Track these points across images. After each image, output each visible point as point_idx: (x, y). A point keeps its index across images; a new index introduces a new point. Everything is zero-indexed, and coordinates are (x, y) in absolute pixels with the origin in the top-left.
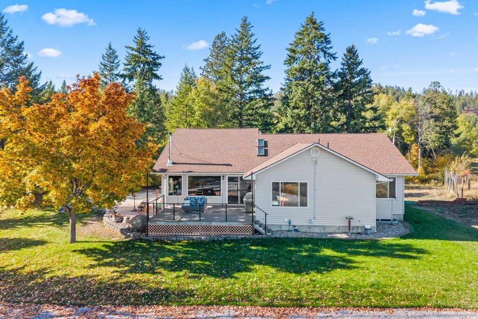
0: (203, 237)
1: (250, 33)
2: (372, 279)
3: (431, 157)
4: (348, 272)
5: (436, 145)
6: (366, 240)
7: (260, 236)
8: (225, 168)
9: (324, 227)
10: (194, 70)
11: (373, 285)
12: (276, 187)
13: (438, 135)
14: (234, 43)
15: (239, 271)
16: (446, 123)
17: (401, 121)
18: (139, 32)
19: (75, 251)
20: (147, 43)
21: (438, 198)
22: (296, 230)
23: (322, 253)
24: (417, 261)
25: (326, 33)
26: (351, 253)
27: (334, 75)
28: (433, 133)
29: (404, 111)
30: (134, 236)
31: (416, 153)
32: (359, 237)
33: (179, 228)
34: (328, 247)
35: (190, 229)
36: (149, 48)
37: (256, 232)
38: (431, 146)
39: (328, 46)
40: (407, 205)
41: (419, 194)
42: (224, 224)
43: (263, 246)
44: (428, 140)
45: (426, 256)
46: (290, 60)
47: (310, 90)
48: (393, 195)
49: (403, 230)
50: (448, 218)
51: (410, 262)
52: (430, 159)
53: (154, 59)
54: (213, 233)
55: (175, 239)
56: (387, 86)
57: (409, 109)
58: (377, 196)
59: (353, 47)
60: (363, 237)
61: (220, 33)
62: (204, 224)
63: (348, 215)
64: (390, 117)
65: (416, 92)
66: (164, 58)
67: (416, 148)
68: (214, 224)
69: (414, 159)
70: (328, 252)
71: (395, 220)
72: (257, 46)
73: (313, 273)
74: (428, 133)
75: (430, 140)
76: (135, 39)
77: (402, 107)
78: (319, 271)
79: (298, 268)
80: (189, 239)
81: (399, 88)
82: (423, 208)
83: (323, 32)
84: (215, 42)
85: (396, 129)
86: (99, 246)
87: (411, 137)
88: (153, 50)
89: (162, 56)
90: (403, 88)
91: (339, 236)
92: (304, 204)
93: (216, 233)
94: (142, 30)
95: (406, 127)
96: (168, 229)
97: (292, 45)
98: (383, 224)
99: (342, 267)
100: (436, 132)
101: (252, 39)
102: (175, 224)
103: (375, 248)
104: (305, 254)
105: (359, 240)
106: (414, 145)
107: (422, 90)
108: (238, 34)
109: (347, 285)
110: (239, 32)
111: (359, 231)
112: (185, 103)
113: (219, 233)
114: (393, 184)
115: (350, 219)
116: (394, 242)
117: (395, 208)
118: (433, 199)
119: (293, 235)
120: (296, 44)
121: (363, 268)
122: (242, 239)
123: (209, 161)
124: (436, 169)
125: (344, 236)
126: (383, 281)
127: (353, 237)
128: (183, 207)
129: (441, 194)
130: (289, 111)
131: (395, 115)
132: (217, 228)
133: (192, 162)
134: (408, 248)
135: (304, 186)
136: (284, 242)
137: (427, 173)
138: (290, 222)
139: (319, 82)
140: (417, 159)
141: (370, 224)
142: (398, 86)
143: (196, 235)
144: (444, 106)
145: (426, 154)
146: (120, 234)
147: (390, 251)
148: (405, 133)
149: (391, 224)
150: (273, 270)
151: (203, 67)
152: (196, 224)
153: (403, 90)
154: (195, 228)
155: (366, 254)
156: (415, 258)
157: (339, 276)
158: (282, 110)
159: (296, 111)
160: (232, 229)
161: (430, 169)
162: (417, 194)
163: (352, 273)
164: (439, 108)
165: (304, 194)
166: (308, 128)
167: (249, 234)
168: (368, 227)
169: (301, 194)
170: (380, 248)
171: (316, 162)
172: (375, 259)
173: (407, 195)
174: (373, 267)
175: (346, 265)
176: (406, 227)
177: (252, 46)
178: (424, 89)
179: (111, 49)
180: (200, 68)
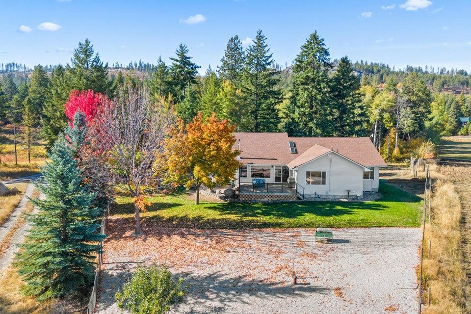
0: (270, 201)
1: (265, 44)
2: (361, 218)
3: (406, 140)
4: (350, 215)
5: (411, 129)
6: (357, 202)
7: (301, 201)
8: (273, 162)
9: (334, 196)
10: (211, 68)
11: (361, 220)
12: (308, 174)
13: (413, 121)
14: (252, 53)
15: (298, 216)
16: (421, 109)
17: (383, 111)
18: (181, 47)
19: (206, 208)
20: (187, 55)
21: (402, 177)
22: (319, 198)
23: (336, 208)
24: (382, 211)
25: (326, 47)
26: (350, 208)
27: (331, 81)
28: (409, 119)
29: (385, 102)
30: (230, 200)
31: (394, 136)
32: (353, 201)
33: (256, 196)
34: (339, 206)
35: (262, 197)
36: (189, 60)
37: (298, 198)
38: (407, 130)
39: (327, 57)
40: (381, 182)
41: (391, 174)
42: (281, 194)
43: (304, 205)
44: (404, 125)
45: (387, 209)
46: (297, 68)
47: (313, 93)
48: (372, 178)
49: (377, 197)
50: (404, 190)
51: (379, 212)
52: (405, 141)
53: (192, 68)
54: (275, 199)
55: (254, 202)
56: (372, 63)
57: (389, 101)
58: (364, 178)
59: (346, 58)
60: (356, 200)
61: (234, 36)
62: (270, 194)
63: (348, 189)
64: (374, 108)
65: (400, 70)
66: (200, 67)
67: (394, 131)
68: (275, 194)
69: (393, 140)
70: (339, 208)
71: (373, 192)
72: (269, 55)
73: (334, 216)
74: (405, 119)
75: (406, 125)
76: (177, 52)
77: (384, 99)
78: (336, 215)
79: (327, 214)
80: (262, 202)
81: (384, 65)
82: (391, 184)
83: (324, 47)
84: (229, 45)
85: (378, 117)
86: (216, 205)
87: (390, 124)
88: (192, 61)
89: (199, 66)
90: (388, 65)
91: (343, 200)
92: (324, 183)
93: (277, 199)
94: (183, 45)
95: (386, 115)
96: (249, 196)
97: (299, 56)
98: (366, 194)
99: (347, 214)
100: (412, 119)
101: (266, 49)
102: (254, 194)
103: (362, 206)
104: (327, 208)
105: (354, 202)
106: (392, 129)
107: (406, 67)
108: (255, 45)
109: (350, 220)
110: (255, 43)
111: (353, 198)
112: (214, 101)
113: (278, 199)
114: (372, 173)
115: (349, 191)
116: (372, 203)
117: (374, 184)
118: (399, 178)
119: (318, 200)
120: (302, 56)
121: (357, 214)
122: (291, 202)
123: (262, 157)
124: (410, 150)
125: (345, 200)
126: (366, 218)
127: (351, 200)
128: (253, 184)
129: (406, 174)
130: (297, 110)
131: (378, 105)
132: (277, 196)
133: (252, 157)
134: (379, 206)
135: (324, 173)
136: (315, 203)
137: (402, 153)
138: (316, 193)
139: (320, 88)
140: (395, 141)
141: (359, 194)
142: (383, 63)
143: (266, 200)
144: (421, 94)
145: (403, 136)
146: (220, 199)
147: (369, 207)
148: (385, 120)
149: (371, 194)
150: (315, 216)
151: (220, 66)
152: (266, 194)
153: (388, 67)
154: (265, 196)
155: (358, 208)
156: (382, 210)
157: (346, 217)
158: (291, 108)
159: (302, 109)
160: (285, 196)
161: (405, 150)
162: (389, 174)
163: (352, 216)
164: (416, 96)
165: (324, 177)
166: (311, 123)
167: (295, 199)
168: (358, 195)
169: (322, 177)
170: (364, 206)
171: (331, 161)
172: (363, 210)
173: (381, 175)
174: (361, 213)
175: (348, 213)
176: (378, 195)
177: (266, 55)
178: (408, 66)
179: (161, 61)
180: (218, 67)
